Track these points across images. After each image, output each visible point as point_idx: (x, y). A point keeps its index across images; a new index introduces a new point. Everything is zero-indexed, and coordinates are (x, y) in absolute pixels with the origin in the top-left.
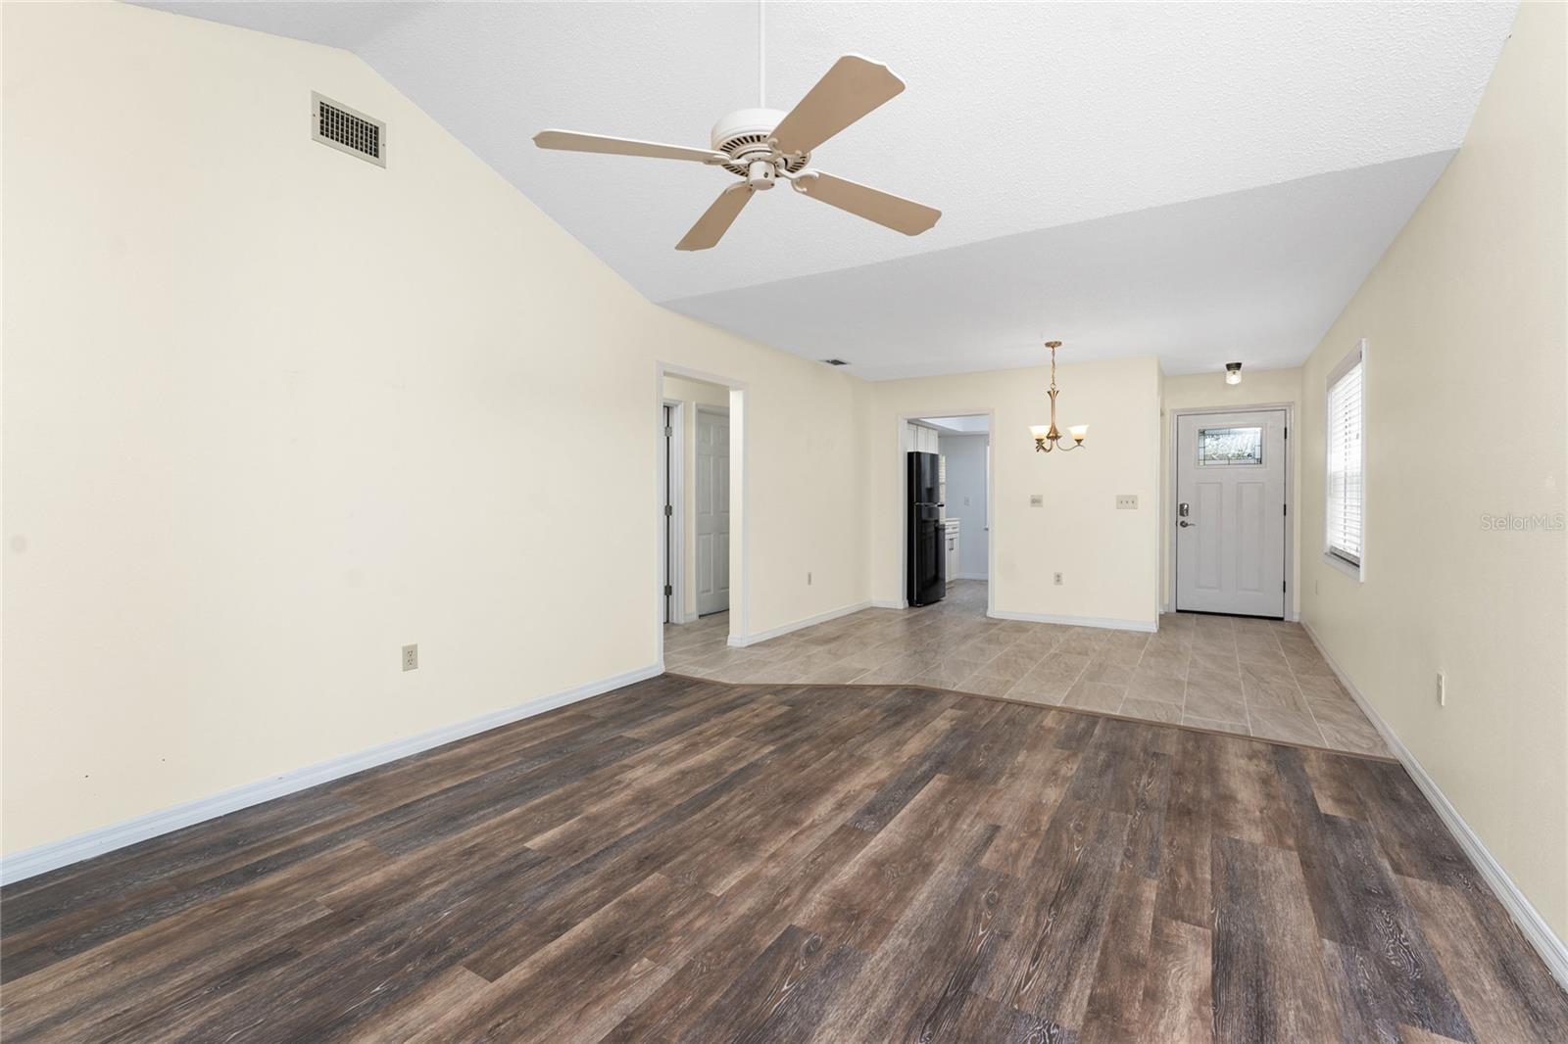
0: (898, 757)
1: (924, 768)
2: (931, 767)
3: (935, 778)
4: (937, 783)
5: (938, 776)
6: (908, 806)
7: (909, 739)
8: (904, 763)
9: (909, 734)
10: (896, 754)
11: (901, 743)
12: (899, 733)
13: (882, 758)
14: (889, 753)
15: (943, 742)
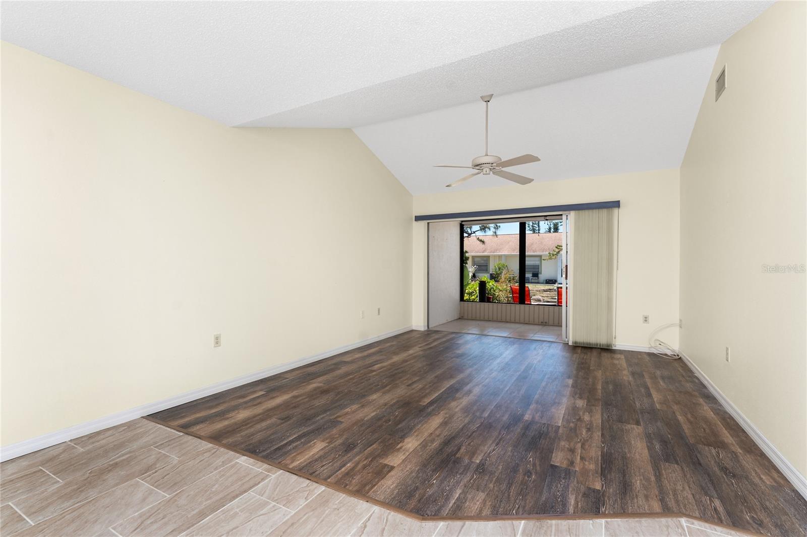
0: (446, 414)
1: (432, 408)
2: (428, 408)
3: (426, 403)
4: (427, 401)
5: (425, 404)
6: (441, 391)
7: (438, 427)
8: (442, 411)
9: (437, 432)
10: (447, 416)
11: (445, 424)
12: (446, 433)
13: (456, 413)
14: (451, 417)
15: (414, 426)
